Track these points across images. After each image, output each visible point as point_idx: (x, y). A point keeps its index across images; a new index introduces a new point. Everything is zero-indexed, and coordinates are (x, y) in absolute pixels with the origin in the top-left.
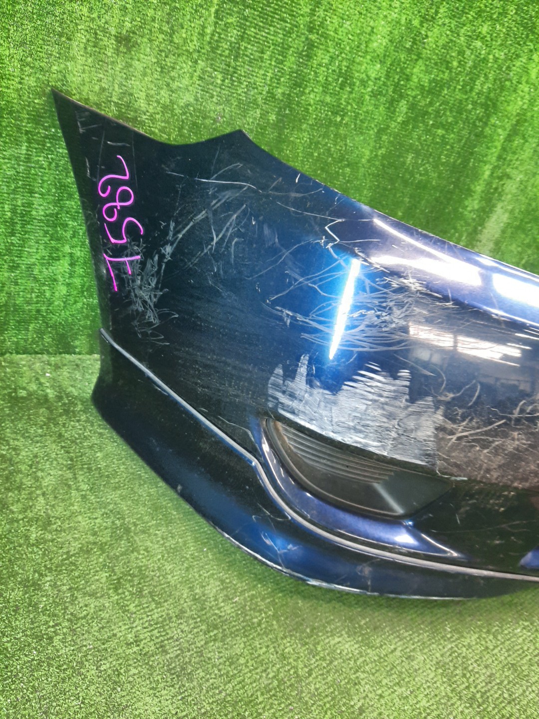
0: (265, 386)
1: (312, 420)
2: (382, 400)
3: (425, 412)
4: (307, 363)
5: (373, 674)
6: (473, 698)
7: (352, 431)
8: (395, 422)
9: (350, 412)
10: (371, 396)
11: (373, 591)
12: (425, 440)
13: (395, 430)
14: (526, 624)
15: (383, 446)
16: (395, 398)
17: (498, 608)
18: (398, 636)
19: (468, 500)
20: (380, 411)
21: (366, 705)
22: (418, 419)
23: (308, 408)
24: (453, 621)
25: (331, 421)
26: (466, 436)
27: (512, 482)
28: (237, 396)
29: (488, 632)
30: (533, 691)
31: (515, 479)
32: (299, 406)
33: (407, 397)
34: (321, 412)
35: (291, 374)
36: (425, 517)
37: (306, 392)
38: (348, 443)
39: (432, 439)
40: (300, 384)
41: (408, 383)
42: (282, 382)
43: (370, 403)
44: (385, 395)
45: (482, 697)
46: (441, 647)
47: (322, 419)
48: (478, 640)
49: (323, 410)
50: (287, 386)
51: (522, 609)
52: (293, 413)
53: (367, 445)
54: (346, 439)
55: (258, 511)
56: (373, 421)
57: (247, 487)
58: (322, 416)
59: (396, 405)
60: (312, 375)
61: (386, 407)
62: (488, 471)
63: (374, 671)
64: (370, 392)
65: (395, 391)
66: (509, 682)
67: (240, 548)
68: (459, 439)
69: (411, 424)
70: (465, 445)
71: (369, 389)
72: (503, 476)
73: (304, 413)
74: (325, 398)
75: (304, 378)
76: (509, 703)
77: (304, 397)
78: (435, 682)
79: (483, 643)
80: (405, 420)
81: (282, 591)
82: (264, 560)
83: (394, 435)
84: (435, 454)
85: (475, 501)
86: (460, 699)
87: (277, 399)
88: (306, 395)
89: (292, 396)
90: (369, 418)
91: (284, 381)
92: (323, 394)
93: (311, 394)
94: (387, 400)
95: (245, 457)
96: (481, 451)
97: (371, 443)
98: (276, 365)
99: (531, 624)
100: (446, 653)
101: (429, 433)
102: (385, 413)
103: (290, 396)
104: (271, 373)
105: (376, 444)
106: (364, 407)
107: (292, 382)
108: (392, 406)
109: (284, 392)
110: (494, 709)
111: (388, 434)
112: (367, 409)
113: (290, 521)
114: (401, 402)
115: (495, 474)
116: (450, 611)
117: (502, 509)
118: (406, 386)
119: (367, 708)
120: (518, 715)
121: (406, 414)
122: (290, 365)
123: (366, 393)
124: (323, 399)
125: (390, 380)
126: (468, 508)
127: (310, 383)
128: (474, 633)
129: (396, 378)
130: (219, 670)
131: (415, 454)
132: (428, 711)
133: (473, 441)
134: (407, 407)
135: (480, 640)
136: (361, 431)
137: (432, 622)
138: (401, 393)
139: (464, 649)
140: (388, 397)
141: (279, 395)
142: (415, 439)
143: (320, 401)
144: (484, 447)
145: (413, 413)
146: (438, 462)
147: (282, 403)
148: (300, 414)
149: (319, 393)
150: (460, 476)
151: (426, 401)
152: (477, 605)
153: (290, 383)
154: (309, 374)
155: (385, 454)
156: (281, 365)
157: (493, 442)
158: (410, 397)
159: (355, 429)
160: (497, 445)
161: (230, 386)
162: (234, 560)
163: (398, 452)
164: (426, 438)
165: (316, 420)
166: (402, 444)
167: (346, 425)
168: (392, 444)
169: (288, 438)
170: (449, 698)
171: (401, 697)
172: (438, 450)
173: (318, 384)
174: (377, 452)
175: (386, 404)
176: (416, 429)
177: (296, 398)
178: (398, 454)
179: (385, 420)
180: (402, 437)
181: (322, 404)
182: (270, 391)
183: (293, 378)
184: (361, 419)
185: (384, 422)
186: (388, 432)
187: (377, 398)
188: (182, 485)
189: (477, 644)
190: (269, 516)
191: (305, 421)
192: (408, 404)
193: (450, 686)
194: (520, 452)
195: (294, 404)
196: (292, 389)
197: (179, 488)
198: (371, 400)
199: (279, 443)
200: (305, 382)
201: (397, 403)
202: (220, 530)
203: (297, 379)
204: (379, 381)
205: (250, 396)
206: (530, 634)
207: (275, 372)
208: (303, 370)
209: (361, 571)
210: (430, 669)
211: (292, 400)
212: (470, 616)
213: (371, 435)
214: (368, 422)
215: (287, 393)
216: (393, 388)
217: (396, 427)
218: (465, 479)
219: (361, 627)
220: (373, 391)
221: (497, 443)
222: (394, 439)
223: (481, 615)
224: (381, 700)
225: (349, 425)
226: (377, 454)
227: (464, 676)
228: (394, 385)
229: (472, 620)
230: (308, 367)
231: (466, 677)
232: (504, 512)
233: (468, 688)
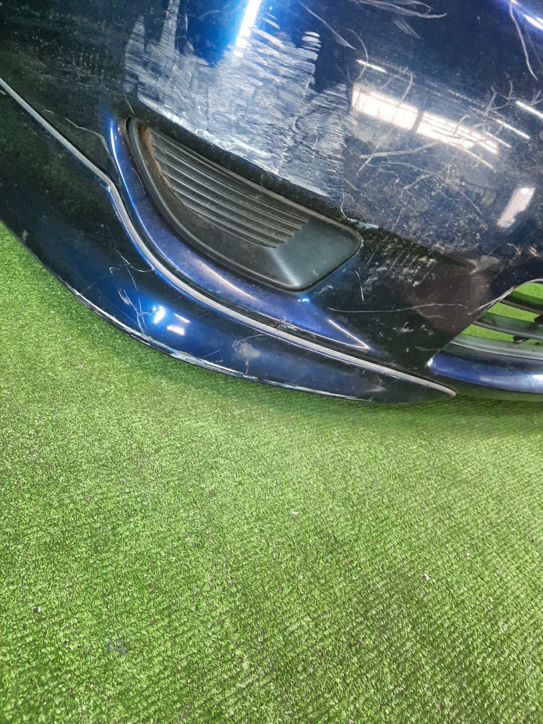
0: (121, 58)
1: (181, 110)
2: (278, 80)
3: (335, 109)
4: (177, 10)
5: (236, 462)
6: (349, 499)
7: (234, 130)
8: (293, 121)
9: (232, 98)
10: (263, 73)
11: (249, 374)
12: (330, 157)
13: (291, 133)
14: (424, 443)
15: (273, 158)
16: (295, 80)
17: (397, 425)
18: (276, 431)
19: (378, 267)
20: (274, 100)
21: (220, 489)
22: (324, 120)
23: (176, 90)
24: (343, 428)
25: (206, 112)
26: (385, 159)
27: (434, 242)
28: (85, 80)
29: (381, 444)
30: (416, 501)
31: (438, 236)
32: (164, 86)
33: (312, 80)
34: (193, 95)
35: (154, 33)
36: (323, 289)
37: (174, 61)
38: (227, 149)
39: (339, 156)
40: (166, 48)
41: (315, 56)
42: (142, 47)
43: (261, 84)
44: (282, 73)
45: (358, 499)
46: (323, 449)
47: (194, 107)
48: (367, 449)
49: (196, 93)
50: (149, 53)
51: (423, 430)
52: (156, 99)
53: (252, 155)
54: (224, 143)
55: (116, 261)
56: (263, 115)
57: (102, 225)
58: (194, 103)
59: (297, 91)
60: (183, 32)
61: (282, 92)
62: (406, 218)
63: (237, 459)
64: (261, 65)
65: (296, 68)
66: (392, 490)
67: (93, 309)
68: (376, 161)
69: (313, 126)
70: (381, 173)
71: (261, 60)
72: (423, 230)
73: (170, 97)
74: (200, 72)
75: (173, 38)
76: (387, 507)
77: (171, 70)
78: (309, 479)
79: (373, 452)
80: (306, 119)
81: (143, 368)
82: (120, 323)
83: (289, 142)
84: (341, 182)
85: (385, 268)
86: (334, 497)
87: (135, 77)
88: (175, 68)
89: (156, 71)
90: (258, 109)
91: (146, 45)
92: (198, 64)
93: (181, 66)
94: (284, 81)
95: (98, 177)
96: (402, 186)
97: (258, 151)
98: (135, 19)
99: (429, 444)
100: (328, 454)
101: (337, 146)
102: (279, 102)
103: (154, 70)
104: (129, 32)
105: (264, 154)
106: (250, 90)
107: (156, 45)
108: (291, 92)
109: (145, 65)
110: (368, 511)
111: (281, 140)
112: (255, 94)
113: (153, 272)
114: (303, 87)
115: (415, 226)
116: (342, 418)
117: (416, 283)
118: (311, 61)
119: (220, 492)
120: (394, 519)
121: (309, 109)
122: (154, 17)
123: (255, 66)
124: (196, 74)
125: (291, 47)
126: (376, 278)
127: (180, 45)
128: (365, 441)
129: (300, 44)
130: (37, 432)
131: (315, 177)
132: (293, 504)
133: (393, 168)
134: (310, 98)
135: (370, 449)
136: (244, 132)
137: (318, 425)
138: (305, 72)
139: (350, 455)
140: (285, 77)
141: (139, 69)
142: (317, 152)
143: (193, 77)
144: (406, 180)
145: (318, 109)
146: (344, 195)
147: (142, 84)
148: (167, 101)
149: (191, 63)
150: (370, 221)
151: (338, 91)
152: (374, 418)
153: (153, 47)
154: (179, 31)
155: (276, 172)
156: (142, 17)
157: (418, 173)
158: (316, 81)
159: (237, 126)
160: (422, 180)
161: (78, 64)
162: (90, 329)
163: (294, 171)
164: (331, 153)
165: (187, 110)
166: (299, 158)
167: (226, 120)
168: (286, 157)
169: (162, 165)
170: (322, 495)
171: (265, 487)
172: (345, 176)
173: (191, 47)
174: (266, 168)
175: (283, 88)
176: (321, 137)
177: (160, 73)
178: (293, 174)
179: (279, 115)
180: (301, 147)
181: (196, 82)
182: (128, 65)
183: (158, 39)
184: (246, 110)
185: (278, 119)
186: (282, 137)
187: (269, 76)
188: (28, 230)
189: (365, 452)
190: (129, 266)
191: (172, 112)
192: (313, 92)
193: (325, 484)
194: (451, 196)
195: (157, 84)
196: (156, 57)
197: (25, 234)
198: (262, 80)
199: (144, 163)
200: (173, 45)
201: (298, 89)
202: (69, 287)
203: (164, 40)
204: (276, 48)
205: (102, 77)
206: (425, 452)
207: (135, 31)
208: (171, 24)
209: (238, 347)
210: (305, 466)
211: (156, 78)
212: (363, 426)
213: (259, 138)
214: (256, 117)
215: (150, 65)
216: (294, 62)
217: (294, 128)
218: (376, 227)
219: (233, 417)
220: (265, 63)
221: (423, 177)
222: (290, 149)
223: (377, 427)
224: (240, 487)
225: (230, 119)
226: (265, 172)
227: (344, 478)
228: (295, 57)
229: (365, 430)
230: (178, 18)
231: (345, 480)
232: (417, 286)
233: (345, 489)
